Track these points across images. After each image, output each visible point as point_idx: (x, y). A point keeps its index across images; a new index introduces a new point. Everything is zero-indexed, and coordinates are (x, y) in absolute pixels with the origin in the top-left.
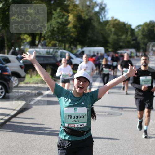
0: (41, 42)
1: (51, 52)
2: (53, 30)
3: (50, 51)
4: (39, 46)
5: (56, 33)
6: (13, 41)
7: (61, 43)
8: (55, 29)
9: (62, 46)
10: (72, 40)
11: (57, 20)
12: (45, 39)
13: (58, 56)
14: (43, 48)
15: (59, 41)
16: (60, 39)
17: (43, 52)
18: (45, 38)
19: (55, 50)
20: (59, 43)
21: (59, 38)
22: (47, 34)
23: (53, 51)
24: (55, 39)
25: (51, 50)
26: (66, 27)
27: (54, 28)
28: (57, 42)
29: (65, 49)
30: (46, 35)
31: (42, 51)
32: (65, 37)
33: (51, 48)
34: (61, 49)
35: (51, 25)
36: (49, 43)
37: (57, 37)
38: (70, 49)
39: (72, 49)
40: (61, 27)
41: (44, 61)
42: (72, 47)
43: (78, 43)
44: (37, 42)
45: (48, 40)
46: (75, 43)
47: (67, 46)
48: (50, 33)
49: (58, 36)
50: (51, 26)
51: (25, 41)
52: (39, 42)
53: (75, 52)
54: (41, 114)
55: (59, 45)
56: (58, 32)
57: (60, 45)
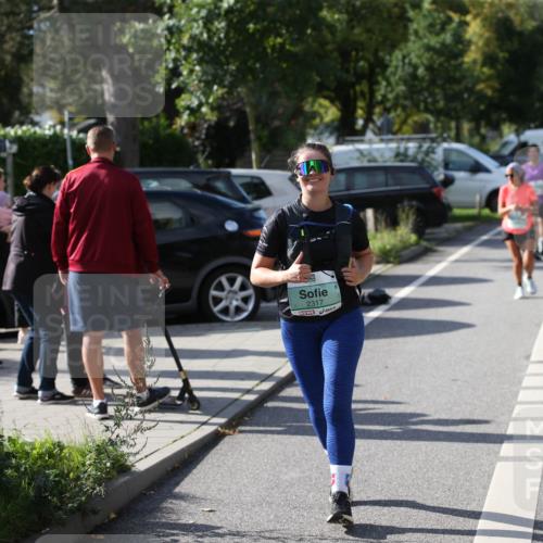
0: (373, 122)
1: (411, 152)
2: (414, 76)
3: (406, 149)
4: (369, 135)
5: (425, 85)
6: (277, 123)
7: (442, 118)
8: (421, 71)
9: (450, 129)
10: (482, 107)
11: (426, 41)
12: (387, 110)
13: (434, 163)
14: (382, 141)
15: (437, 113)
16: (441, 104)
17: (382, 156)
18: (388, 105)
19: (426, 145)
20: (438, 120)
21: (435, 102)
22: (392, 91)
23: (420, 147)
24: (422, 106)
25: (412, 145)
26: (460, 60)
27: (416, 67)
28: (431, 118)
29: (458, 139)
30: (390, 96)
31: (378, 150)
32: (456, 97)
33: (409, 140)
34: (445, 140)
35: (404, 57)
36: (404, 122)
37: (430, 100)
38: (477, 140)
39: (483, 138)
40: (441, 65)
41: (387, 185)
42: (483, 131)
43: (504, 116)
44: (360, 122)
45: (399, 111)
46: (494, 117)
47: (466, 126)
48: (402, 88)
49: (432, 94)
50: (407, 61)
51: (317, 121)
52: (369, 119)
53: (494, 147)
54: (387, 367)
55: (436, 128)
56: (433, 82)
57: (439, 125)
